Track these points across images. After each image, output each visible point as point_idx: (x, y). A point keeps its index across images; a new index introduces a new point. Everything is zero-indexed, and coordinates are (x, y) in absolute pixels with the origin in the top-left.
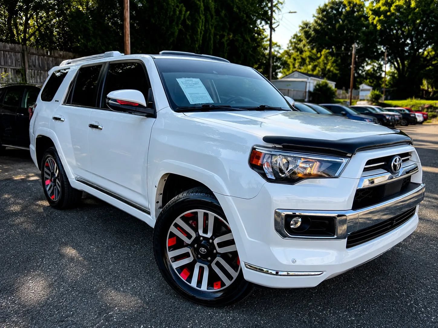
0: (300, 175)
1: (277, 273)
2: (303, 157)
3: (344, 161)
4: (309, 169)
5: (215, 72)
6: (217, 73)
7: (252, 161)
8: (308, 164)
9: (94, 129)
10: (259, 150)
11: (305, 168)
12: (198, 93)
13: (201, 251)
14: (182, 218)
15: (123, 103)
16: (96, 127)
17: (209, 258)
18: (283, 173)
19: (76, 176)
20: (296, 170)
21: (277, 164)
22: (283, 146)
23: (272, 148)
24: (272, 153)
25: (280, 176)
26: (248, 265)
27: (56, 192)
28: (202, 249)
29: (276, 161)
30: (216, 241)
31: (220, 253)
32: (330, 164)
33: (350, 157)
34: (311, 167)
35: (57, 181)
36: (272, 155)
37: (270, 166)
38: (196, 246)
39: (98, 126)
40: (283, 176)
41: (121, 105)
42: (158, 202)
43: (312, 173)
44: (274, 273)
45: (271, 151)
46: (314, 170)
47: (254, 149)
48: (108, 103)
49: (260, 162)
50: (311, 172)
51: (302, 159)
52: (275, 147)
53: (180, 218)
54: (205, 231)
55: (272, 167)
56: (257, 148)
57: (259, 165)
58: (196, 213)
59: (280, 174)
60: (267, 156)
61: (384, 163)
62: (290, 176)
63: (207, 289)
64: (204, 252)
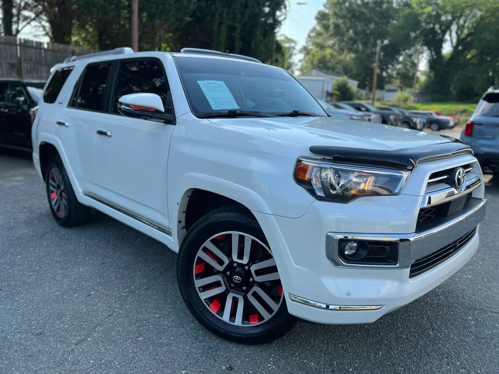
0: (353, 192)
1: (328, 307)
2: (357, 170)
3: (405, 175)
4: (363, 184)
5: (243, 73)
6: (245, 75)
7: (298, 175)
8: (362, 179)
9: (103, 136)
10: (305, 162)
11: (359, 184)
12: (222, 98)
13: (235, 279)
14: (213, 241)
15: (137, 109)
16: (104, 134)
17: (244, 288)
18: (334, 189)
19: (84, 189)
20: (348, 186)
21: (327, 178)
22: (333, 157)
23: (321, 160)
24: (322, 166)
25: (330, 193)
26: (293, 297)
27: (62, 208)
28: (236, 277)
29: (326, 175)
30: (253, 268)
31: (257, 282)
32: (388, 179)
33: (411, 170)
34: (365, 182)
35: (63, 194)
36: (321, 168)
37: (318, 181)
38: (228, 273)
39: (106, 133)
40: (334, 192)
41: (135, 110)
42: (180, 222)
43: (366, 189)
44: (325, 306)
45: (320, 164)
46: (368, 186)
47: (299, 161)
48: (120, 109)
49: (307, 177)
50: (365, 187)
51: (355, 173)
52: (324, 158)
53: (210, 241)
54: (241, 256)
55: (321, 183)
56: (303, 159)
57: (306, 179)
58: (230, 235)
59: (331, 191)
60: (315, 169)
61: (446, 177)
62: (343, 192)
63: (242, 324)
64: (239, 281)
